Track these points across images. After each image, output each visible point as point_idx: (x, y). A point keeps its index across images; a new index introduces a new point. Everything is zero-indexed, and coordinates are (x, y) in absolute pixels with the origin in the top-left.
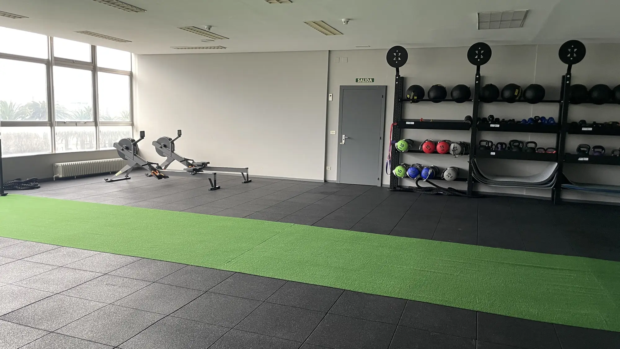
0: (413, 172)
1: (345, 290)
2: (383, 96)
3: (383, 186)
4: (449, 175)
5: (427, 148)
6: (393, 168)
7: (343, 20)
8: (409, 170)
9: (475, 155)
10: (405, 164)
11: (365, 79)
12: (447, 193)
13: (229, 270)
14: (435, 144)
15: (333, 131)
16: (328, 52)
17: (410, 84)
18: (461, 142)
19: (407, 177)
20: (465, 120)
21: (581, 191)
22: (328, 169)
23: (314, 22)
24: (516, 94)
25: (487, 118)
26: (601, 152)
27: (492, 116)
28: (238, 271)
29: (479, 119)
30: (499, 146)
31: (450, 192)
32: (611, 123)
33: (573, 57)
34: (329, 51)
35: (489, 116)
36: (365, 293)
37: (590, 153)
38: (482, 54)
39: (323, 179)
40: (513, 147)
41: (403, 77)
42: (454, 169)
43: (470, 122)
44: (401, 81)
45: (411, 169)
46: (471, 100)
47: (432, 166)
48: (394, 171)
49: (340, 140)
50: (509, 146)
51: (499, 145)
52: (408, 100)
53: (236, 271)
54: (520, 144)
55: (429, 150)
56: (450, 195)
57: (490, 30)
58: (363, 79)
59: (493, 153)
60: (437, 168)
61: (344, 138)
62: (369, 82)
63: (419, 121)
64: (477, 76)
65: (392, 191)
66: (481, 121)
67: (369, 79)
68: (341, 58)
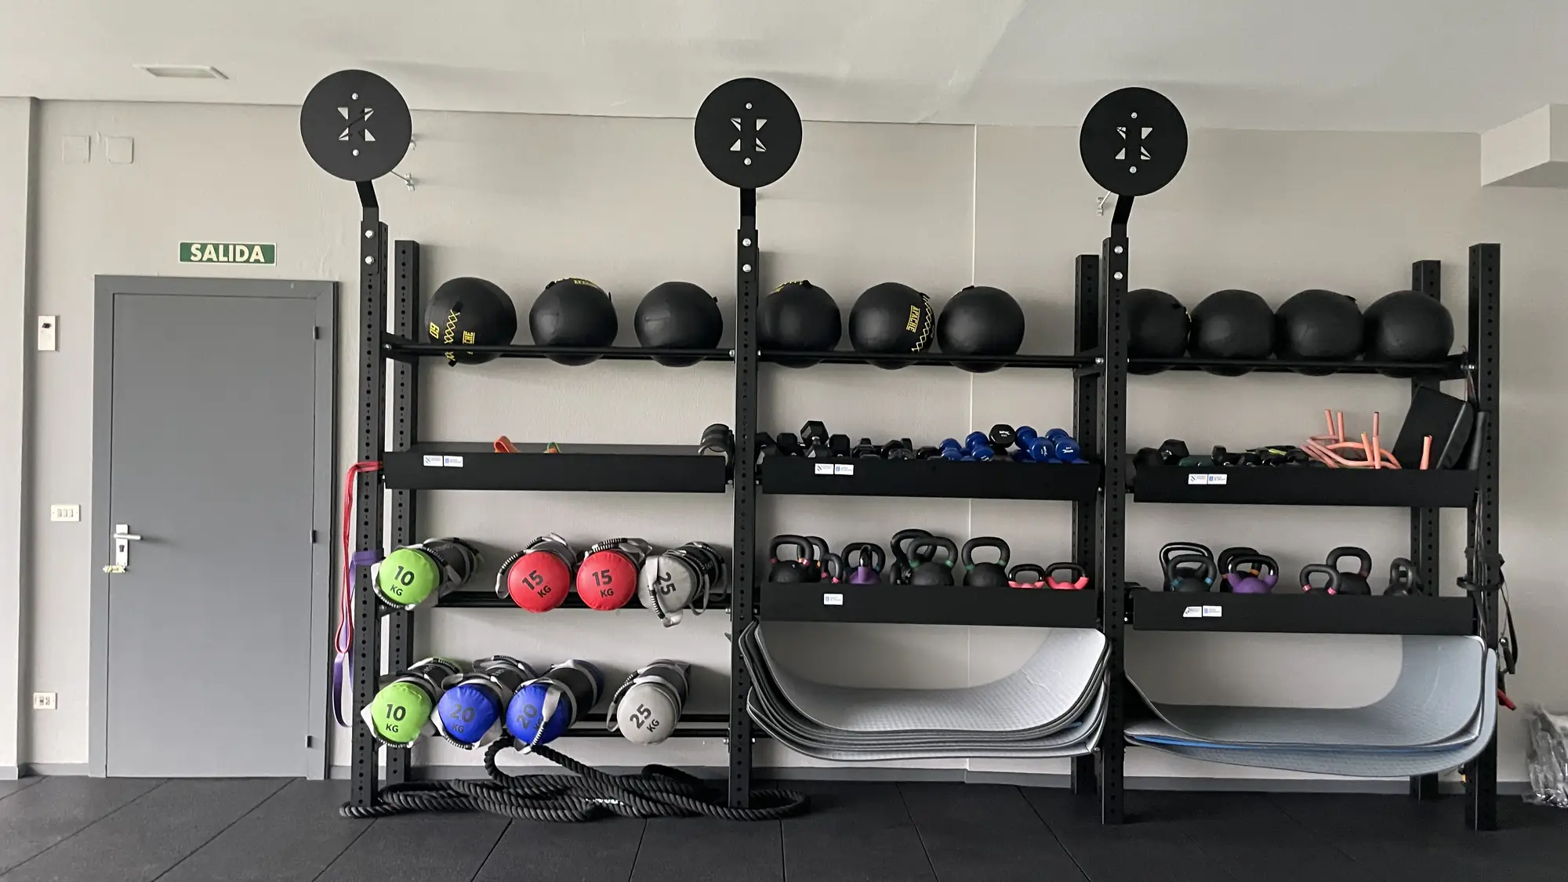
0: (470, 707)
2: (321, 332)
3: (333, 779)
4: (641, 718)
5: (530, 585)
6: (363, 696)
8: (450, 701)
9: (758, 608)
11: (226, 247)
14: (571, 558)
15: (62, 507)
16: (28, 103)
18: (691, 547)
20: (702, 444)
22: (45, 706)
24: (912, 327)
25: (798, 434)
26: (1262, 576)
27: (817, 426)
29: (762, 441)
30: (855, 558)
32: (1277, 451)
33: (1140, 164)
34: (33, 99)
35: (806, 426)
38: (762, 135)
39: (15, 764)
40: (910, 564)
43: (725, 454)
45: (458, 692)
46: (724, 357)
47: (569, 664)
48: (366, 714)
49: (103, 550)
50: (898, 561)
51: (853, 554)
52: (437, 348)
54: (939, 551)
55: (541, 594)
56: (649, 814)
58: (216, 247)
59: (834, 599)
60: (586, 672)
61: (125, 543)
62: (247, 261)
63: (488, 450)
64: (747, 242)
65: (362, 816)
66: (773, 450)
67: (251, 248)
68: (96, 139)
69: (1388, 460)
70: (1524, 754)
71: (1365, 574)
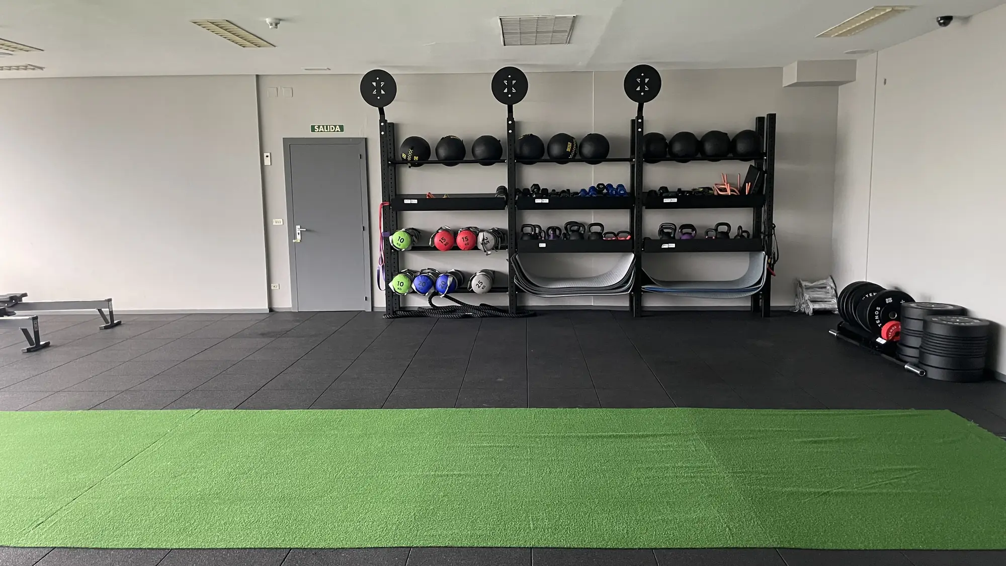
0: (424, 282)
1: (291, 549)
3: (376, 310)
4: (480, 285)
5: (442, 241)
6: (388, 281)
7: (268, 20)
8: (416, 281)
9: (517, 248)
10: (409, 271)
11: (327, 126)
12: (479, 314)
13: (38, 546)
14: (454, 233)
15: (277, 220)
16: (255, 77)
17: (405, 134)
18: (493, 229)
19: (414, 292)
20: (496, 193)
21: (669, 293)
22: (275, 288)
23: (213, 23)
24: (568, 150)
25: (530, 189)
26: (691, 234)
27: (536, 186)
28: (58, 544)
29: (517, 191)
30: (551, 232)
31: (482, 312)
32: (702, 189)
33: (645, 92)
34: (256, 75)
35: (533, 186)
36: (331, 549)
37: (677, 237)
38: (514, 86)
39: (267, 307)
40: (570, 233)
41: (392, 124)
42: (487, 273)
43: (504, 196)
44: (389, 131)
45: (418, 279)
46: (503, 161)
47: (453, 270)
48: (390, 285)
49: (292, 235)
50: (566, 232)
51: (550, 230)
52: (405, 162)
53: (54, 546)
54: (580, 228)
55: (445, 245)
56: (484, 317)
57: (521, 46)
58: (323, 126)
59: (543, 245)
60: (460, 274)
61: (300, 232)
62: (334, 131)
63: (424, 197)
64: (510, 122)
65: (390, 318)
66: (521, 195)
67: (335, 126)
68: (279, 88)
69: (734, 191)
70: (794, 295)
71: (728, 232)
